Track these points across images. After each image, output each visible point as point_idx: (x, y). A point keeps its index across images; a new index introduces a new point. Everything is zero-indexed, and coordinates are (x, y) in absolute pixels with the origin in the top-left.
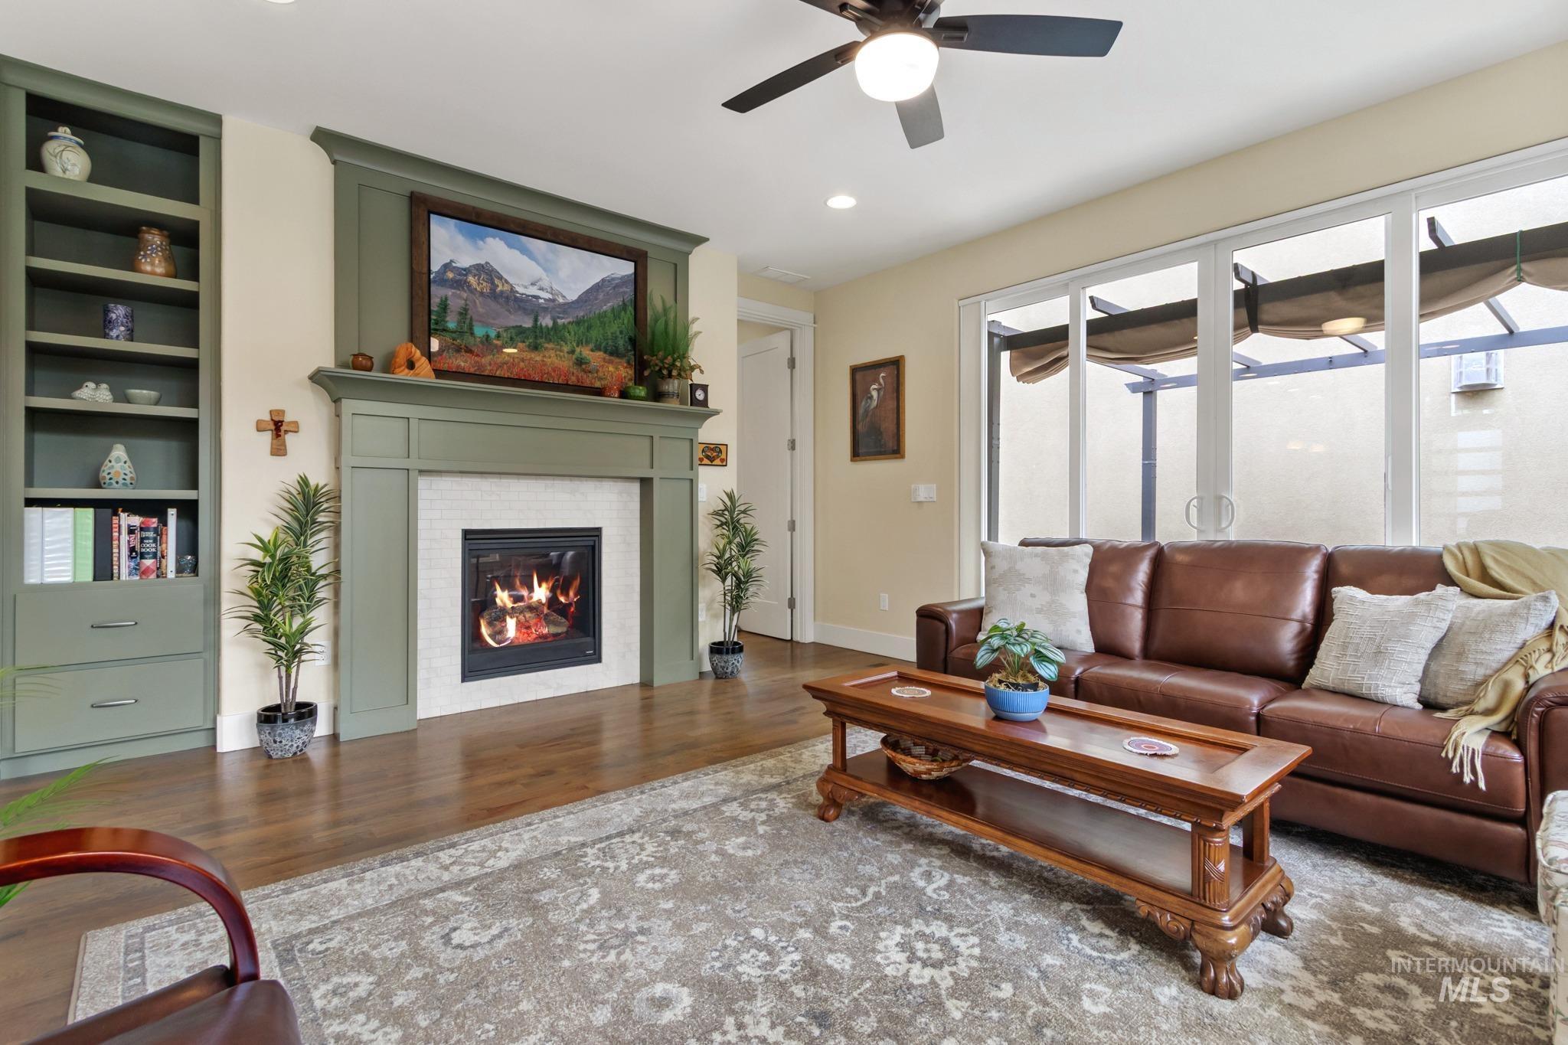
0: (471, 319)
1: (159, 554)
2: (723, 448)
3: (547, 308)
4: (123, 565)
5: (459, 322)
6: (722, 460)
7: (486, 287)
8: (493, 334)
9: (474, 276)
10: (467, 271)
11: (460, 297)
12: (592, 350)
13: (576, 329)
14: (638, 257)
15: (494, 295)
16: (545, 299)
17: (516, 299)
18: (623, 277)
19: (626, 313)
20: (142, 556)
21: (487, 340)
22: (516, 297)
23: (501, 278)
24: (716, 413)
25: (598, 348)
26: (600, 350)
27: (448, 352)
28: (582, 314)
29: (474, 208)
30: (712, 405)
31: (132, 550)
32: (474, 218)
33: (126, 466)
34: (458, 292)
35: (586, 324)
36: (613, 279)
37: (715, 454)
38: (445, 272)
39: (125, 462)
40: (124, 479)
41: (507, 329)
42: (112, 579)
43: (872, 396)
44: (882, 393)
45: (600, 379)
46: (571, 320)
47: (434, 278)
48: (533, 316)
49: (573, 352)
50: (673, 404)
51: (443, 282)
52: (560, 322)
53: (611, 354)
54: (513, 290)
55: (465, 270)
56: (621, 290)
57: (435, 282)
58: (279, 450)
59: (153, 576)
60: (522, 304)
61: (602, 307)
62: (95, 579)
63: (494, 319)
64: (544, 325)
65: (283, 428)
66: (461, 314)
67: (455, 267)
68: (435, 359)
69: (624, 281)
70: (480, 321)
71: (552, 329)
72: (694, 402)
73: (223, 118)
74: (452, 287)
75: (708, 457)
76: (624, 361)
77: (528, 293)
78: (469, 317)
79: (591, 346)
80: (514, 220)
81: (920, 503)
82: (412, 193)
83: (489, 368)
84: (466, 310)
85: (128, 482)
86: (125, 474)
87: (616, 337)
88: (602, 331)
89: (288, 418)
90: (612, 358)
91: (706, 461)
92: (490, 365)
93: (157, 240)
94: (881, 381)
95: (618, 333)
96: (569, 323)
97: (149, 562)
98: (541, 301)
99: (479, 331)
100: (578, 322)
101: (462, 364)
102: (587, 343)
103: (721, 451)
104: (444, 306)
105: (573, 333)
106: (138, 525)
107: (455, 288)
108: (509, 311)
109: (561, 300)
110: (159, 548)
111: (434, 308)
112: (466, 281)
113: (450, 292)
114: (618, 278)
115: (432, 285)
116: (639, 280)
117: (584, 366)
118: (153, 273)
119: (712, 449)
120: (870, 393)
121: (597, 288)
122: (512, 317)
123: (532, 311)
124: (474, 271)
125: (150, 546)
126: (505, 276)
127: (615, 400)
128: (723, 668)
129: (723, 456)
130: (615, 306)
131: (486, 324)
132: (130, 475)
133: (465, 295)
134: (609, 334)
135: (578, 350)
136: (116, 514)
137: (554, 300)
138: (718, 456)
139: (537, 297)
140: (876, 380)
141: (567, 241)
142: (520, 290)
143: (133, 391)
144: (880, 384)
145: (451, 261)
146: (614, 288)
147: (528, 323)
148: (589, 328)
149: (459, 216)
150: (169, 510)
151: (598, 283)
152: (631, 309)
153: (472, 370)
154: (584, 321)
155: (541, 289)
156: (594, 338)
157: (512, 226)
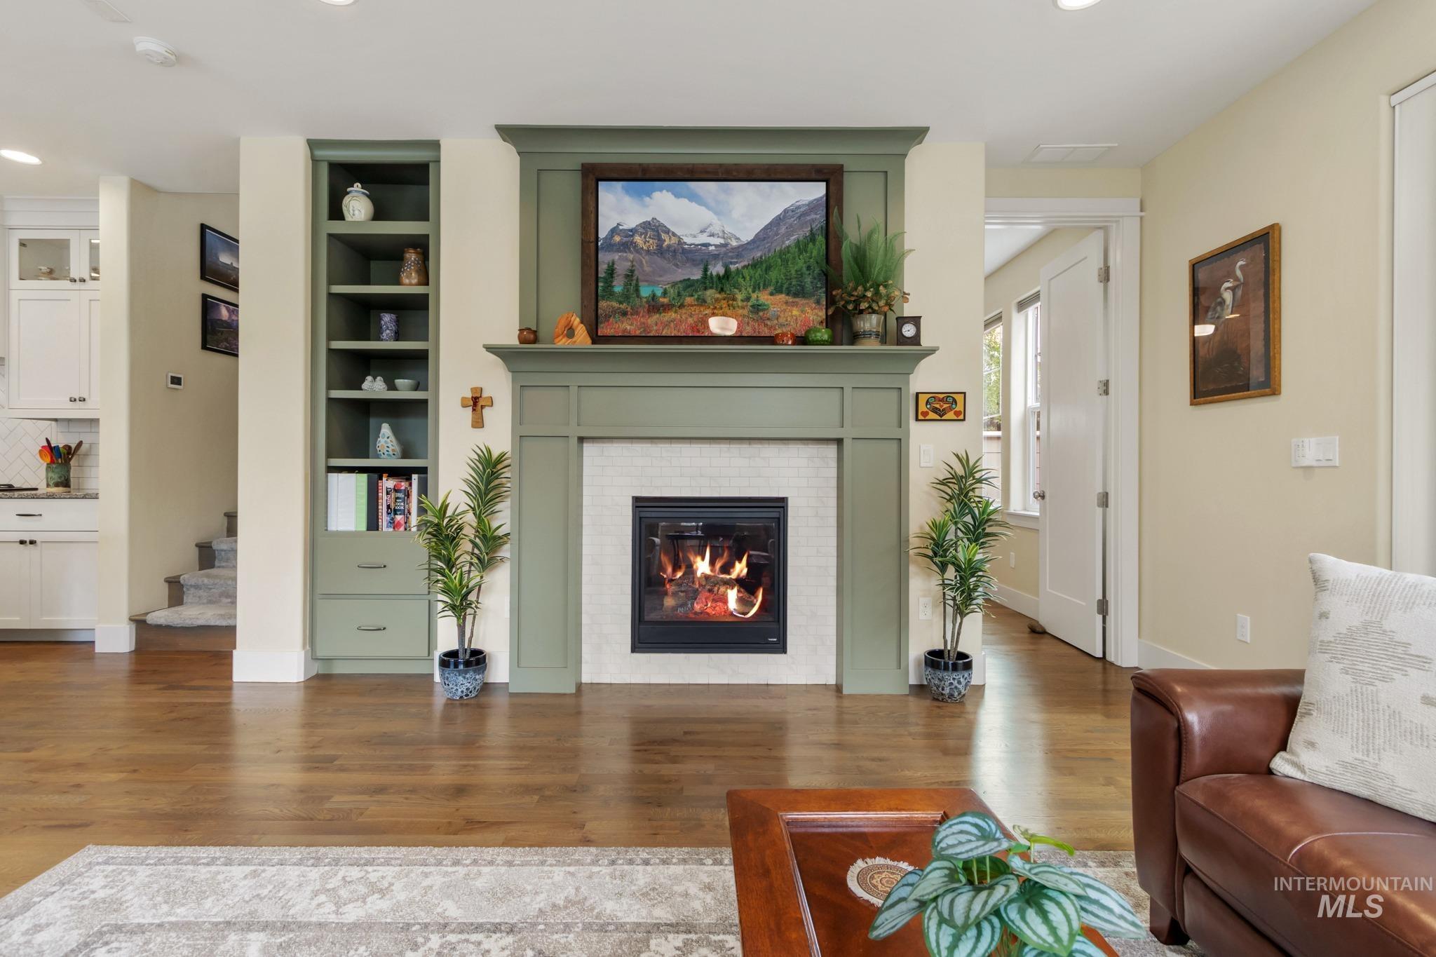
0: (637, 280)
1: (406, 511)
2: (959, 398)
3: (718, 255)
4: (384, 519)
5: (625, 285)
6: (957, 413)
7: (652, 244)
8: (659, 292)
9: (641, 235)
10: (633, 231)
11: (626, 259)
12: (772, 294)
13: (752, 272)
14: (831, 175)
15: (661, 251)
16: (716, 246)
17: (684, 251)
18: (811, 202)
19: (814, 245)
20: (396, 512)
21: (653, 299)
22: (684, 249)
23: (667, 231)
24: (932, 351)
25: (778, 290)
26: (781, 292)
27: (614, 317)
28: (759, 255)
29: (640, 165)
30: (926, 342)
31: (388, 507)
32: (640, 175)
33: (389, 440)
34: (625, 254)
35: (764, 265)
36: (799, 207)
37: (945, 406)
38: (612, 237)
39: (388, 438)
40: (388, 451)
41: (674, 284)
42: (378, 530)
43: (1224, 301)
44: (1239, 292)
45: (782, 325)
46: (746, 263)
47: (602, 244)
48: (702, 266)
49: (748, 299)
50: (871, 345)
51: (610, 247)
52: (733, 267)
53: (796, 295)
54: (680, 243)
55: (631, 230)
56: (808, 218)
57: (603, 248)
58: (478, 423)
59: (402, 529)
60: (690, 256)
61: (783, 242)
62: (368, 530)
63: (661, 276)
64: (714, 274)
65: (481, 403)
66: (627, 276)
67: (621, 230)
68: (602, 325)
69: (812, 206)
70: (647, 281)
71: (724, 276)
72: (901, 340)
73: (441, 142)
74: (618, 251)
75: (935, 410)
76: (812, 301)
77: (697, 242)
78: (635, 278)
79: (771, 289)
80: (680, 168)
81: (1308, 468)
82: (583, 165)
83: (655, 328)
84: (632, 271)
85: (391, 453)
86: (388, 447)
87: (802, 275)
88: (783, 271)
89: (485, 395)
90: (797, 300)
91: (932, 415)
92: (656, 325)
93: (413, 257)
94: (1239, 273)
95: (804, 269)
96: (744, 267)
97: (399, 518)
98: (712, 248)
99: (645, 292)
100: (755, 265)
101: (628, 327)
102: (765, 286)
103: (955, 401)
104: (611, 272)
105: (748, 278)
106: (392, 487)
107: (621, 252)
108: (677, 266)
109: (734, 243)
110: (407, 506)
111: (602, 274)
112: (632, 242)
113: (616, 256)
114: (803, 205)
115: (600, 252)
116: (833, 202)
117: (761, 314)
118: (411, 284)
119: (942, 400)
120: (1220, 296)
121: (778, 221)
122: (680, 270)
123: (702, 260)
124: (641, 230)
125: (401, 505)
126: (672, 229)
127: (790, 348)
128: (938, 687)
129: (959, 407)
130: (801, 238)
131: (653, 283)
132: (391, 448)
133: (631, 256)
134: (793, 272)
135: (754, 296)
136: (381, 478)
137: (725, 245)
138: (951, 409)
139: (707, 245)
140: (1230, 274)
141: (741, 176)
142: (688, 240)
143: (398, 380)
144: (1237, 279)
145: (618, 224)
146: (799, 218)
147: (697, 275)
148: (768, 269)
149: (625, 177)
150: (413, 475)
151: (779, 216)
152: (821, 239)
153: (638, 333)
154: (761, 263)
155: (712, 235)
156: (774, 281)
157: (680, 175)
